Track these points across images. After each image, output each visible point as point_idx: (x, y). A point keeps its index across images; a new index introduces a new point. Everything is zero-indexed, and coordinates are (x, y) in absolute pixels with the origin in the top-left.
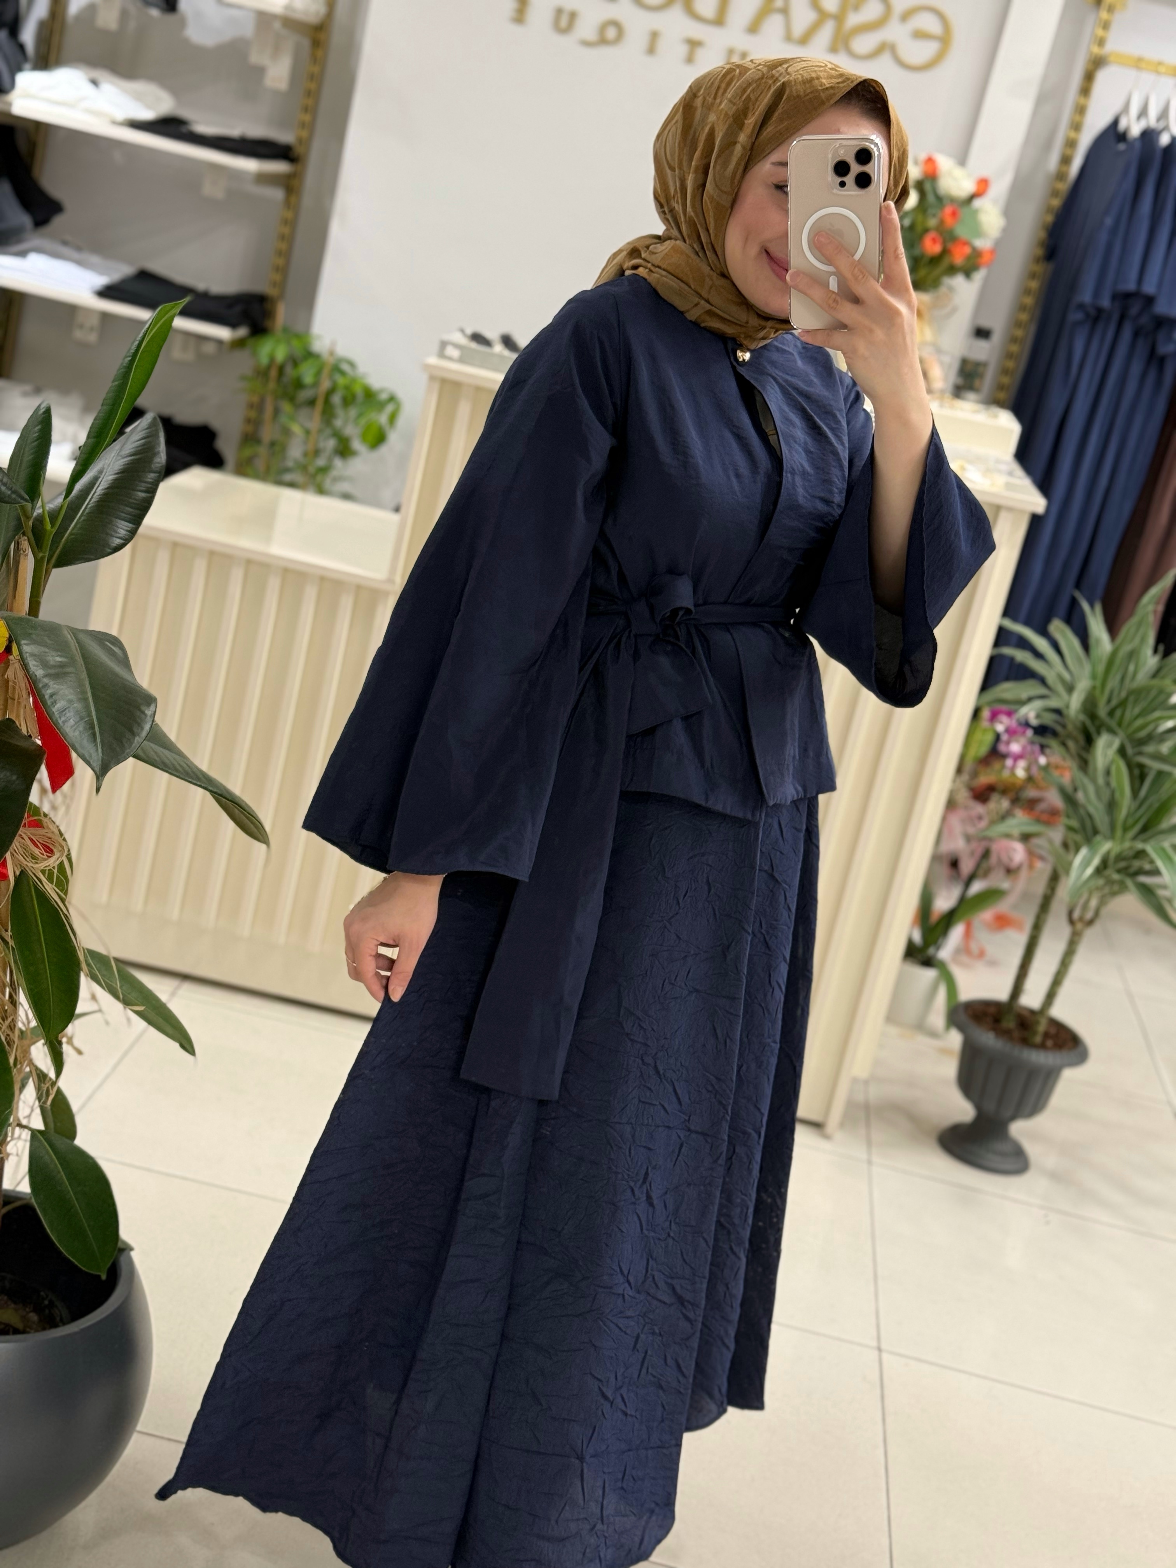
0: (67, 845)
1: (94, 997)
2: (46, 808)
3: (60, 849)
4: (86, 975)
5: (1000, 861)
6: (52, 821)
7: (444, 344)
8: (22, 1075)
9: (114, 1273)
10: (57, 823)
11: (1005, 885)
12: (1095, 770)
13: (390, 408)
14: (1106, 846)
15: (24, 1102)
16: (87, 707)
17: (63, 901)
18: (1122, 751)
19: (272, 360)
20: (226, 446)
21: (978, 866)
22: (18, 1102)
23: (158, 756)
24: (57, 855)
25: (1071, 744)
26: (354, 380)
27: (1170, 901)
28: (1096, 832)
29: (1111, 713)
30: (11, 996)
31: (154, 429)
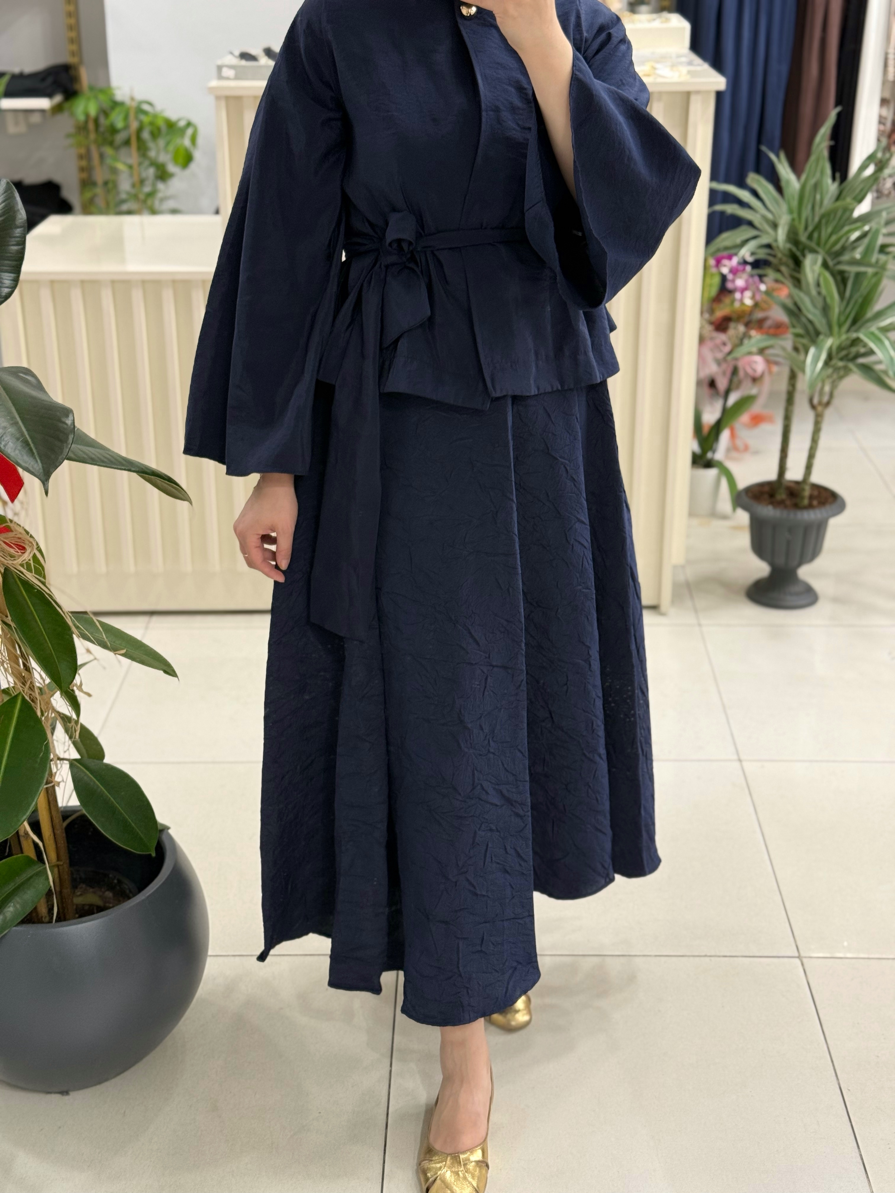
0: (35, 540)
1: (88, 651)
2: (10, 515)
3: (30, 545)
4: (78, 637)
5: (746, 374)
6: (17, 524)
7: (220, 68)
8: (50, 722)
9: (160, 849)
10: (22, 525)
11: (754, 391)
12: (808, 284)
13: (190, 132)
14: (829, 342)
15: (57, 741)
16: (19, 429)
17: (44, 583)
18: (825, 265)
19: (87, 116)
20: (71, 193)
21: (731, 381)
22: (53, 743)
23: (87, 455)
24: (29, 550)
25: (784, 269)
26: (155, 116)
27: (886, 372)
28: (818, 333)
29: (810, 237)
30: (24, 665)
31: (9, 192)
